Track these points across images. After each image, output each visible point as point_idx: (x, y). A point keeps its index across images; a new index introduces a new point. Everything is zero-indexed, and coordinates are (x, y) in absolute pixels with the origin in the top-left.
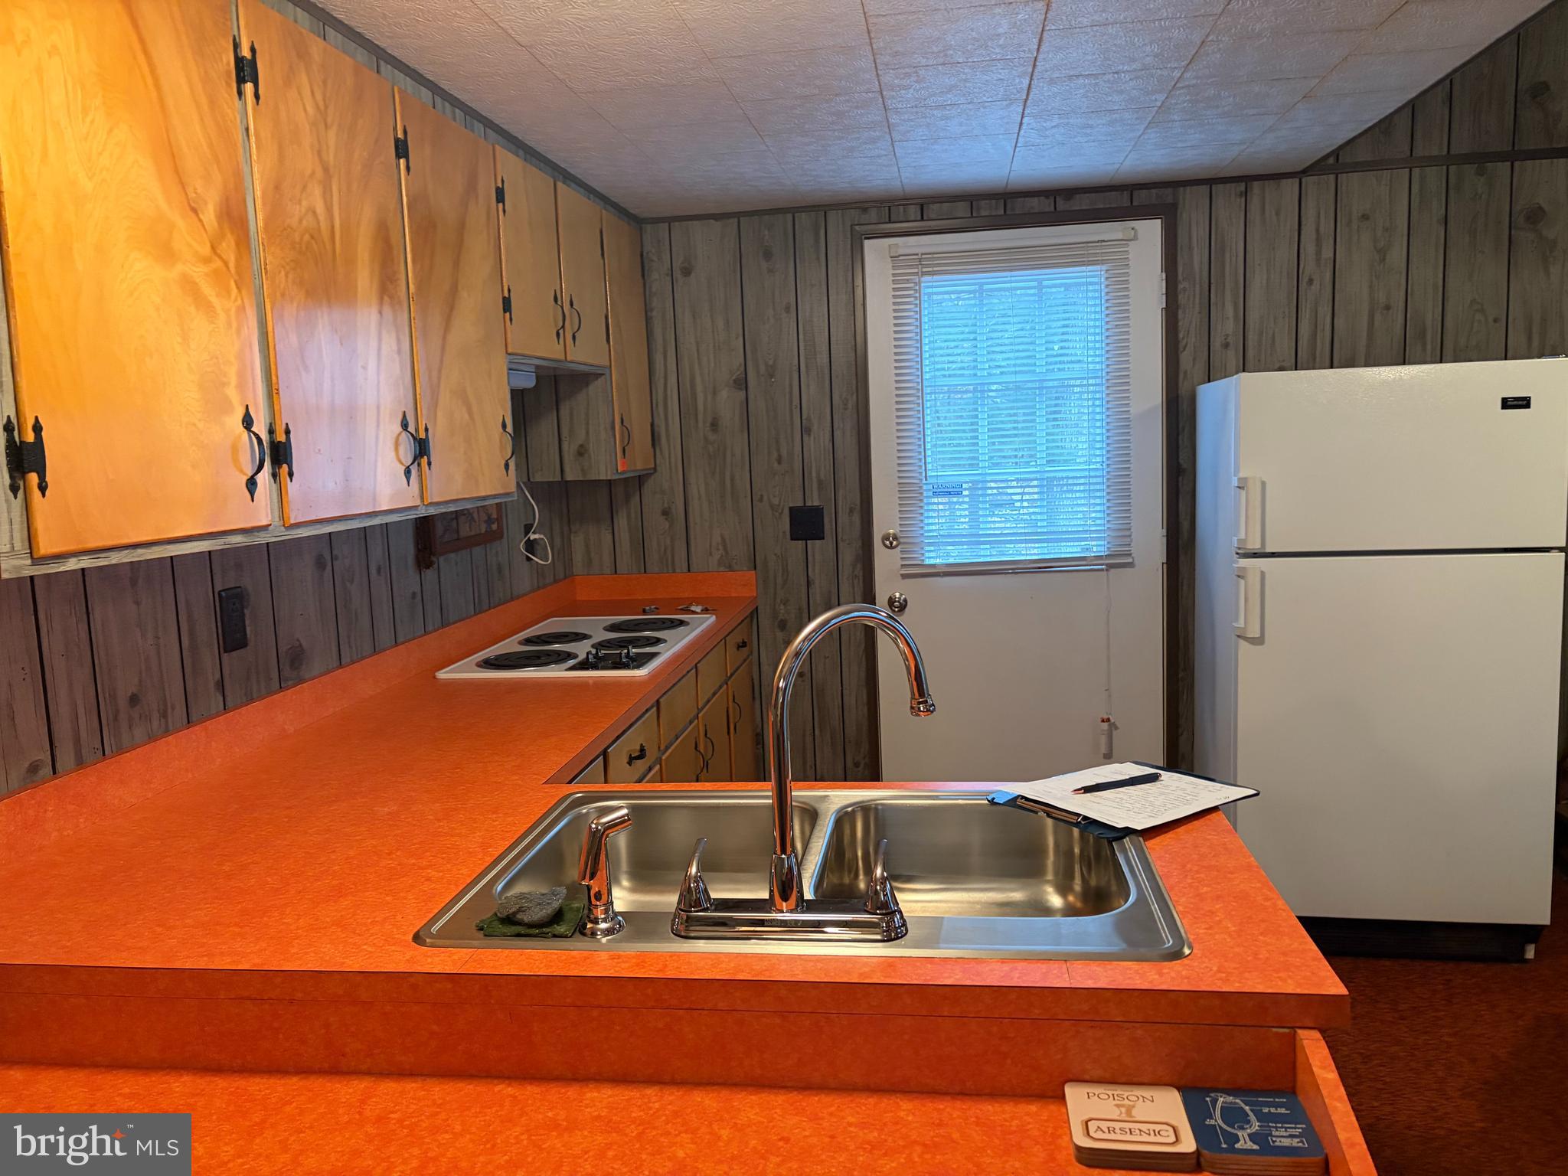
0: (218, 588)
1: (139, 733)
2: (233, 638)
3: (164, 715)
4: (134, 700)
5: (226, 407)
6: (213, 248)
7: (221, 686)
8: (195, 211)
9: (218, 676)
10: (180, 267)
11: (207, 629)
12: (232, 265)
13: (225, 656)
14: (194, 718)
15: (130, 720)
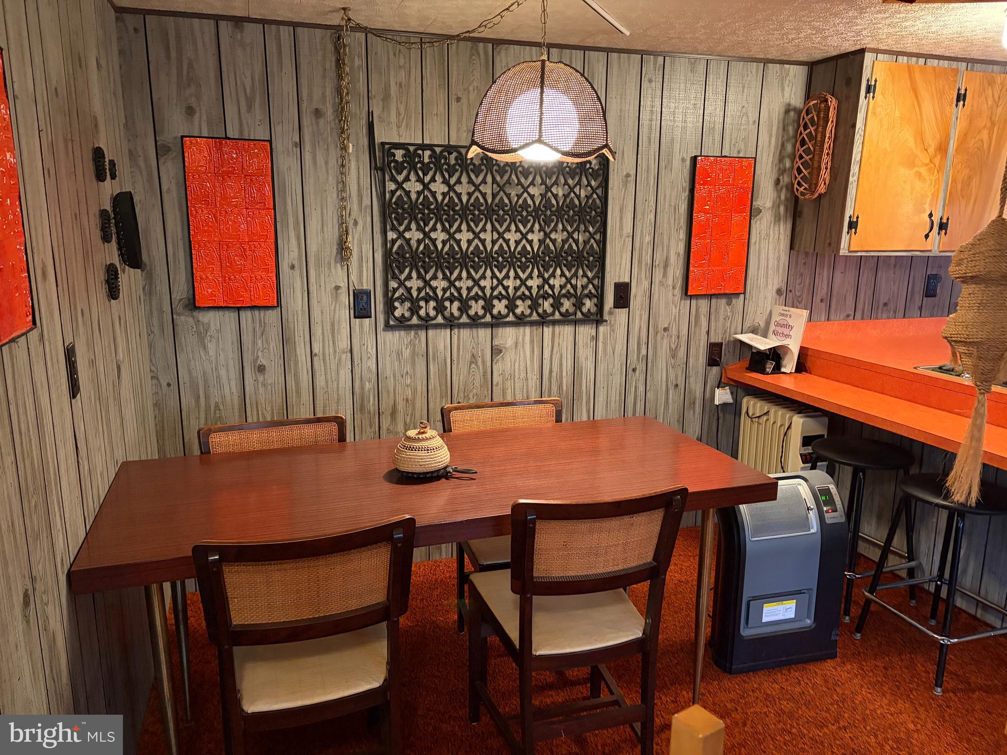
0: (928, 273)
1: (884, 316)
2: (930, 292)
3: (895, 312)
4: (885, 304)
5: (924, 211)
6: (931, 161)
7: (921, 308)
8: (926, 150)
9: (920, 304)
10: (916, 169)
11: (920, 287)
12: (937, 165)
13: (925, 299)
14: (906, 316)
15: (883, 310)
